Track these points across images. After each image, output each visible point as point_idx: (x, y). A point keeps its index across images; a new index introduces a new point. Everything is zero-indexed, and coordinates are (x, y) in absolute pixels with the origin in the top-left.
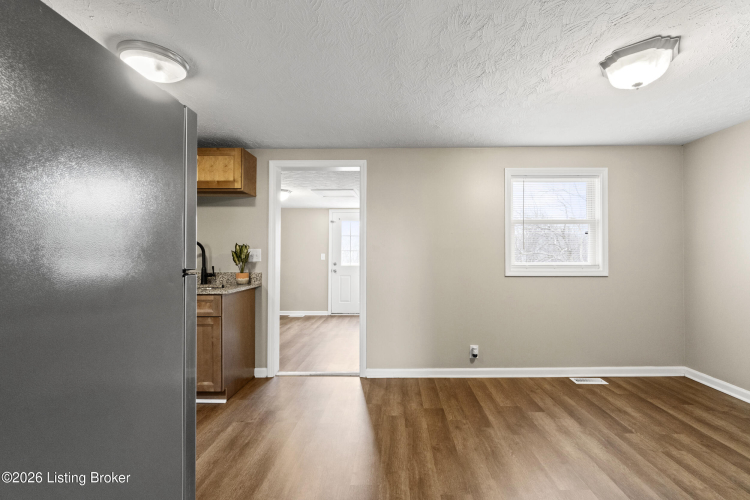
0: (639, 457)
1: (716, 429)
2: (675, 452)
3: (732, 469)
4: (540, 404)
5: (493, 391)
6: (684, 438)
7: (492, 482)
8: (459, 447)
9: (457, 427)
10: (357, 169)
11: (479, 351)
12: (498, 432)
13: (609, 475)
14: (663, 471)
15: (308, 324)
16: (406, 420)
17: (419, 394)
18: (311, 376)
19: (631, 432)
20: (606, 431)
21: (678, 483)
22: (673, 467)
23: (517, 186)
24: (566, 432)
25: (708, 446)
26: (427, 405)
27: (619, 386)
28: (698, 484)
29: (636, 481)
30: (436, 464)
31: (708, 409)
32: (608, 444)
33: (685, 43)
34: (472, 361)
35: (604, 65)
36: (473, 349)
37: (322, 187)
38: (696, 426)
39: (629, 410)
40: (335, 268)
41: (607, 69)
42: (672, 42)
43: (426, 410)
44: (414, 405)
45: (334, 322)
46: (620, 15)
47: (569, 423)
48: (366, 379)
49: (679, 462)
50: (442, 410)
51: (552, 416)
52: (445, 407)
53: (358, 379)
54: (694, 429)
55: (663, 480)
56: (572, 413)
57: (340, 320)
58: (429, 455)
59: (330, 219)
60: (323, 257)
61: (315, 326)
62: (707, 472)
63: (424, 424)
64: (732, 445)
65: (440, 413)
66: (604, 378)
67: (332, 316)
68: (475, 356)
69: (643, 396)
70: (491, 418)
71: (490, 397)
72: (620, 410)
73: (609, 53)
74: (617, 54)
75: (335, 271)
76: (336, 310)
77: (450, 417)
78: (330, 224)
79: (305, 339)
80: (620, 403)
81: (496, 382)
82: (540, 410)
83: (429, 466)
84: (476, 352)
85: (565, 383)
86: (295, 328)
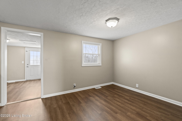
0: (110, 102)
1: (119, 93)
2: (115, 99)
3: (123, 99)
4: (91, 95)
5: (80, 94)
6: (116, 96)
7: (85, 117)
8: (75, 111)
9: (73, 106)
10: (40, 35)
11: (76, 85)
12: (83, 104)
13: (107, 107)
14: (115, 103)
15: (17, 84)
16: (59, 108)
17: (61, 99)
18: (22, 102)
19: (108, 97)
20: (104, 98)
21: (117, 105)
22: (116, 102)
23: (84, 45)
24: (97, 100)
25: (119, 96)
26: (64, 102)
27: (104, 88)
28: (120, 104)
29: (111, 107)
30: (70, 117)
31: (118, 89)
32: (105, 101)
33: (120, 20)
34: (74, 88)
35: (107, 21)
36: (74, 85)
37: (24, 40)
38: (117, 93)
39: (106, 92)
40: (27, 66)
41: (107, 22)
42: (118, 19)
43: (64, 103)
44: (60, 103)
45: (28, 82)
46: (112, 11)
47: (97, 98)
48: (43, 98)
49: (116, 101)
50: (68, 102)
51: (94, 97)
52: (69, 101)
53: (41, 99)
54: (117, 94)
55: (115, 105)
56: (97, 96)
57: (30, 82)
58: (68, 116)
59: (26, 50)
60: (23, 62)
61: (21, 85)
62: (120, 101)
63: (64, 107)
64: (122, 95)
65: (68, 103)
66: (101, 87)
67: (27, 81)
68: (75, 86)
69: (108, 89)
70: (81, 101)
71: (79, 96)
72: (105, 93)
73: (108, 18)
74: (109, 19)
75: (28, 67)
76: (28, 79)
77: (71, 104)
78: (26, 52)
79: (17, 90)
80: (105, 91)
81: (80, 92)
82: (91, 96)
83: (69, 119)
84: (75, 85)
85: (94, 89)
86: (12, 87)
